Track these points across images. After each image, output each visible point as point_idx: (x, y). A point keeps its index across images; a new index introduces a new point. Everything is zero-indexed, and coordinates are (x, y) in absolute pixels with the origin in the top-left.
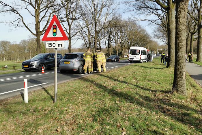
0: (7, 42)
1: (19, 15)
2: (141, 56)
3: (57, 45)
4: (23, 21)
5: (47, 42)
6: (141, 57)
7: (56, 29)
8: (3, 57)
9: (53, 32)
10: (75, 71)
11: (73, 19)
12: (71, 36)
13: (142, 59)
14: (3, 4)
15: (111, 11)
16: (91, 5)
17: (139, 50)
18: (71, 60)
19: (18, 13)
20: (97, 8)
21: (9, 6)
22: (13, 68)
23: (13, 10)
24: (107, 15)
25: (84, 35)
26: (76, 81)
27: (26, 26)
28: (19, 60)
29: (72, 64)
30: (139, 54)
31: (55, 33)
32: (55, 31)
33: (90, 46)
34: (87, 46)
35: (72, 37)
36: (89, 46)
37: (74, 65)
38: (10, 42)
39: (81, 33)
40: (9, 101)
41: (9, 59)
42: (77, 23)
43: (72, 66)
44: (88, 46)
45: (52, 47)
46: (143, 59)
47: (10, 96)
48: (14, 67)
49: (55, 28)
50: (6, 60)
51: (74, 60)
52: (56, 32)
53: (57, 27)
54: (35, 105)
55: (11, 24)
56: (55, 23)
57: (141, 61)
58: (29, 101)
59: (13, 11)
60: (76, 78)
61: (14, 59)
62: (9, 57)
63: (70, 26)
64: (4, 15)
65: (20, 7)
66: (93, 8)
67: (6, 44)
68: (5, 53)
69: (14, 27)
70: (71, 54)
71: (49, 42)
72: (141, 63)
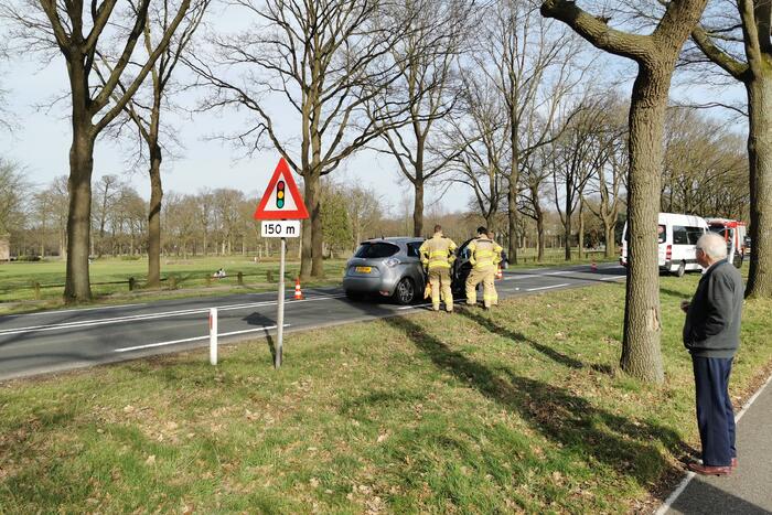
0: (234, 193)
1: (262, 113)
2: (670, 247)
3: (284, 230)
4: (270, 132)
5: (264, 223)
6: (670, 254)
7: (283, 190)
8: (220, 244)
9: (278, 199)
10: (386, 294)
11: (431, 118)
12: (425, 174)
13: (675, 262)
14: (217, 82)
15: (576, 75)
16: (500, 61)
17: (664, 227)
18: (375, 262)
19: (258, 109)
20: (520, 71)
21: (232, 87)
22: (236, 279)
23: (245, 100)
24: (559, 91)
25: (475, 167)
26: (369, 325)
27: (279, 148)
28: (267, 252)
29: (377, 273)
30: (665, 241)
31: (280, 201)
32: (281, 195)
33: (494, 207)
34: (483, 208)
35: (427, 177)
36: (492, 207)
37: (382, 276)
38: (241, 194)
39: (463, 161)
40: (180, 358)
41: (237, 249)
42: (450, 128)
43: (377, 281)
44: (487, 207)
45: (275, 235)
46: (684, 262)
47: (185, 348)
48: (240, 275)
49: (281, 189)
50: (229, 252)
51: (384, 263)
52: (283, 199)
53: (286, 186)
54: (230, 370)
55: (238, 141)
56: (282, 178)
57: (674, 268)
58: (220, 361)
59: (244, 102)
60: (375, 318)
61: (254, 249)
62: (239, 242)
63: (420, 138)
64: (219, 114)
65: (266, 87)
66: (506, 70)
67: (229, 200)
68: (227, 231)
69: (246, 150)
70: (378, 243)
71: (268, 223)
72: (676, 274)
